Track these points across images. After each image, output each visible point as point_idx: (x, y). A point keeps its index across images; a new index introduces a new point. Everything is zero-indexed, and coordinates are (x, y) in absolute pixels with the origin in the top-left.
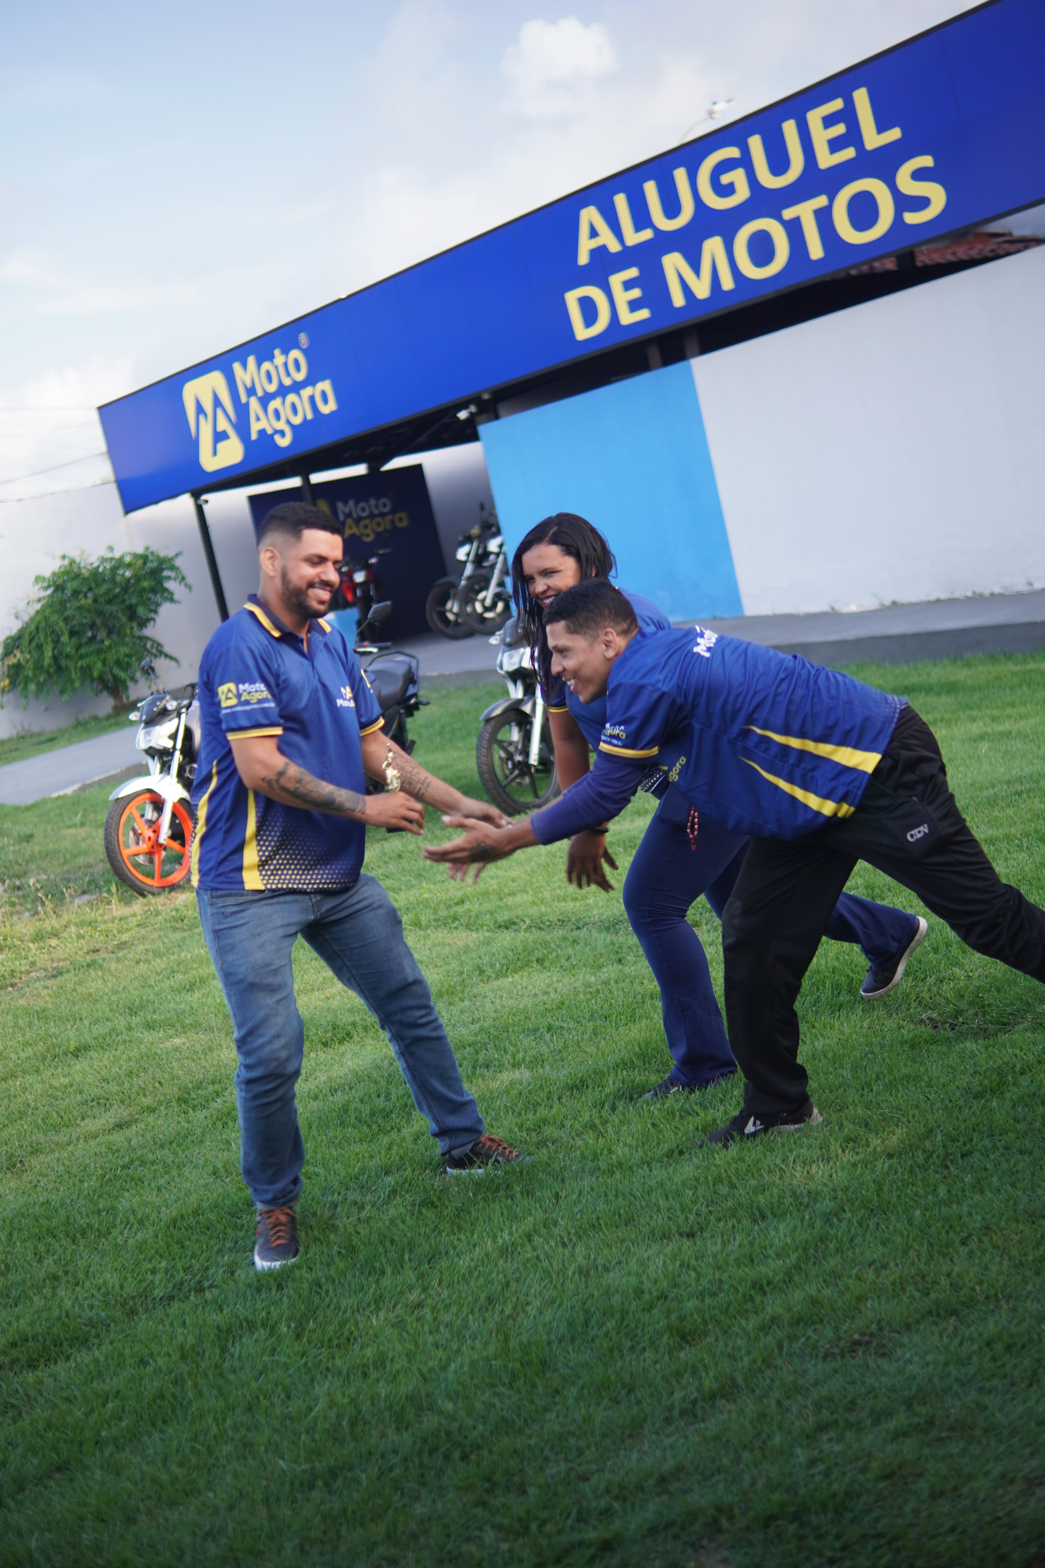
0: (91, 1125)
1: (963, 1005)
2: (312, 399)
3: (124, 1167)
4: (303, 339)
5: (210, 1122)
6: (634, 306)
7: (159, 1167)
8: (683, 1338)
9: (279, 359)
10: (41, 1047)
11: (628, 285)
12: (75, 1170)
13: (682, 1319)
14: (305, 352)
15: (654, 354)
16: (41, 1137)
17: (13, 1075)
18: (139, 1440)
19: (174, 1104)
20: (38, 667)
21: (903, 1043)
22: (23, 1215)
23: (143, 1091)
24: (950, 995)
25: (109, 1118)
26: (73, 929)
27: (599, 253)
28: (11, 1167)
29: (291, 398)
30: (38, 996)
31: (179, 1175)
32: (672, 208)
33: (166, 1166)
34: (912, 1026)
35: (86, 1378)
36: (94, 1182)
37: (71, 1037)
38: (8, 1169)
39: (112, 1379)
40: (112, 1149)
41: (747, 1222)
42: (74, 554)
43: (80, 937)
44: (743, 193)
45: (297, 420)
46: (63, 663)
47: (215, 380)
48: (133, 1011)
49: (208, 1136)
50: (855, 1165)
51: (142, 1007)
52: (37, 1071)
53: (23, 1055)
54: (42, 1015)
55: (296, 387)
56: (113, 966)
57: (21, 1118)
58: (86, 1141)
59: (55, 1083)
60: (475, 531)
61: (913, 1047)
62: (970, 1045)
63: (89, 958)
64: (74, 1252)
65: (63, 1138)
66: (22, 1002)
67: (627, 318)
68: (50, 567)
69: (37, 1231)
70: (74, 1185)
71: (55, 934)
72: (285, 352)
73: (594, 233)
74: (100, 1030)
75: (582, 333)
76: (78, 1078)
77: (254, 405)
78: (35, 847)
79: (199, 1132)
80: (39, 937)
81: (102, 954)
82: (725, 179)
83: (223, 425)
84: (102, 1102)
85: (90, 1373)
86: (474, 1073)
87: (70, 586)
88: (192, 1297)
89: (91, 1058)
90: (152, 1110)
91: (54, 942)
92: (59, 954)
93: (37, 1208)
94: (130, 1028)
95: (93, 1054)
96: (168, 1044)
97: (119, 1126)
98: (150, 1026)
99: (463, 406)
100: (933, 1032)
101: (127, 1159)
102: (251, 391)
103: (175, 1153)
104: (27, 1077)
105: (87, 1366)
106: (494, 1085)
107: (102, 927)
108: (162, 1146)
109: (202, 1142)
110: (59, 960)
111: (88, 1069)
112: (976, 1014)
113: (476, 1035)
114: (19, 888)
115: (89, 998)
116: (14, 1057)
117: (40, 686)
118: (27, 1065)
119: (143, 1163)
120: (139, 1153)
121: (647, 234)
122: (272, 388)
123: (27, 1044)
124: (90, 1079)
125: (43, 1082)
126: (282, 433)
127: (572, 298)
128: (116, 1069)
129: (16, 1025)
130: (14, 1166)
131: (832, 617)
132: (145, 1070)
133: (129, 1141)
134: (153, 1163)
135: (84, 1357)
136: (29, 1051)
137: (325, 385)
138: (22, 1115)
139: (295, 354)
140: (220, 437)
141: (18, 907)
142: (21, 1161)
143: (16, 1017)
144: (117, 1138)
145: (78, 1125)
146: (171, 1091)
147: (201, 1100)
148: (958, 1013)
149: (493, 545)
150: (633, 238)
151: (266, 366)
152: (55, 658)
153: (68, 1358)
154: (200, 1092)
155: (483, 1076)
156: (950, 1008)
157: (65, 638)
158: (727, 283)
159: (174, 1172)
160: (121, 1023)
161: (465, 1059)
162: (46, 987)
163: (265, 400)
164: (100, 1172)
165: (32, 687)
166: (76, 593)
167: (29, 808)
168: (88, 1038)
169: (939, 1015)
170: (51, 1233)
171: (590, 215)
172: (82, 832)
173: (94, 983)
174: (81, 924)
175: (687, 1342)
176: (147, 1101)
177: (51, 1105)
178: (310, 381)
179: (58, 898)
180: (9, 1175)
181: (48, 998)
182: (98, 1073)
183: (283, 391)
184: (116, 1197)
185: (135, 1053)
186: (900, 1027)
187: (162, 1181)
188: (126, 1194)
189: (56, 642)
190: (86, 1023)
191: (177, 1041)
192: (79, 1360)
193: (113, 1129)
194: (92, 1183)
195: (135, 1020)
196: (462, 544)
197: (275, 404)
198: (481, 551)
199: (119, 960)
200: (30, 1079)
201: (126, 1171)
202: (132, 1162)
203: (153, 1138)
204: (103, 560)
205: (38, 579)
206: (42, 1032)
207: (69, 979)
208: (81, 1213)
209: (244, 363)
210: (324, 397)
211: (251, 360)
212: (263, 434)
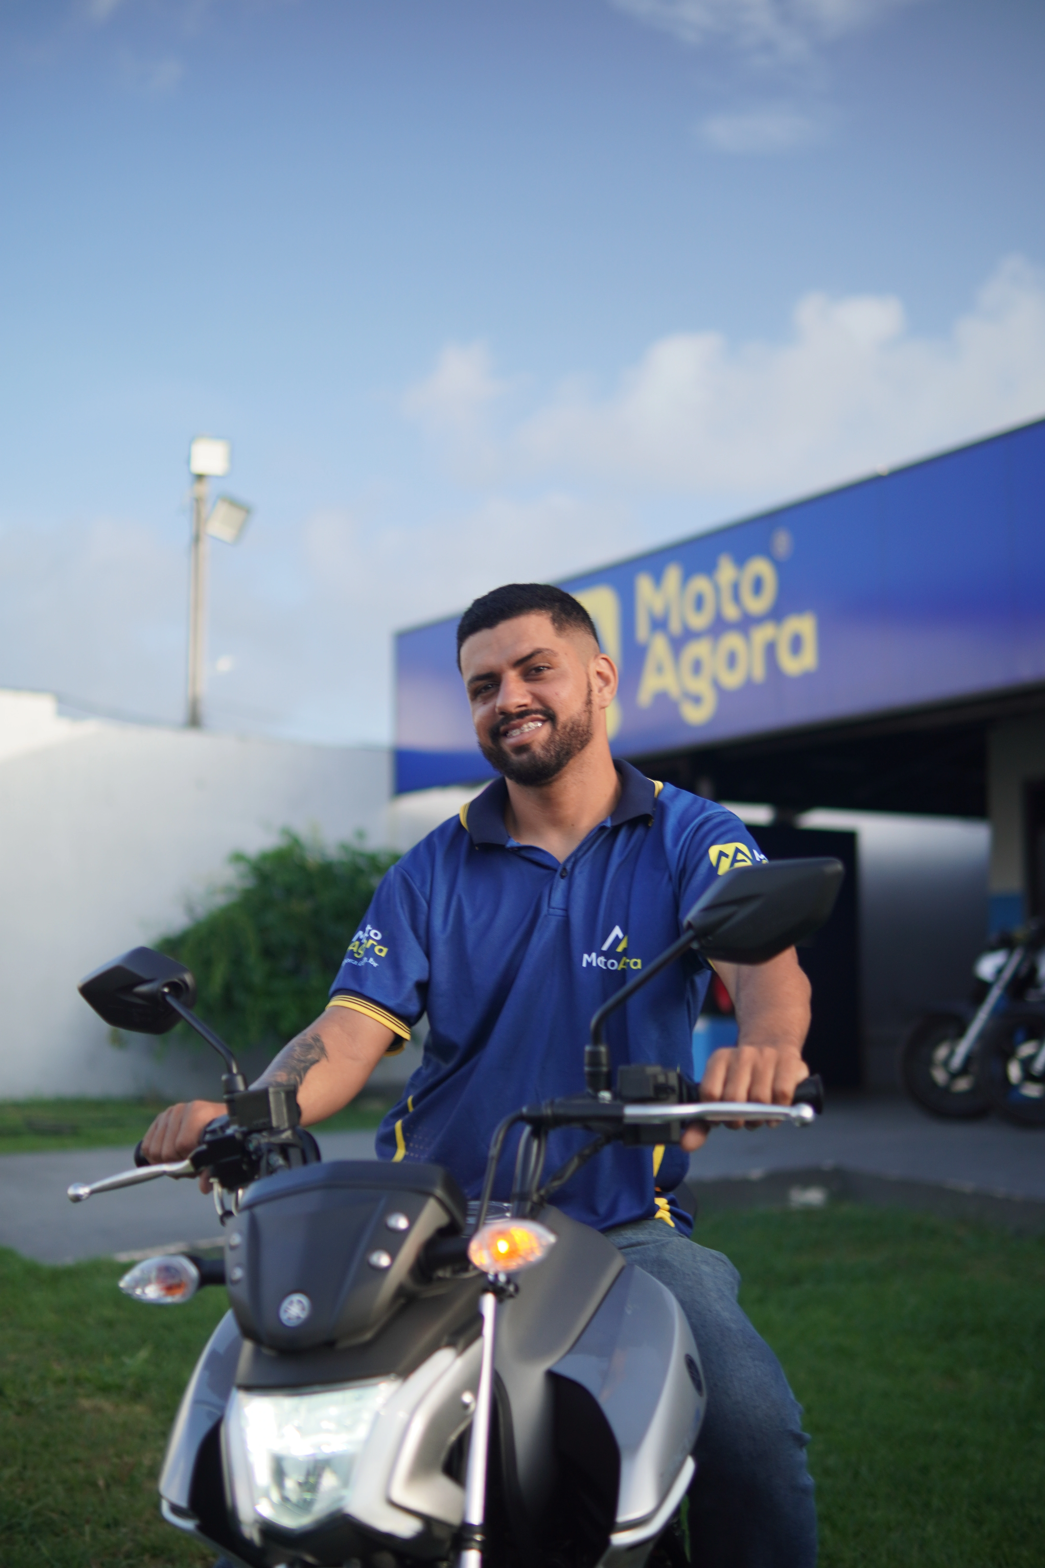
2: (771, 649)
4: (782, 542)
9: (726, 571)
14: (779, 566)
29: (733, 641)
42: (303, 829)
45: (732, 680)
46: (238, 996)
47: (598, 603)
55: (747, 623)
72: (741, 561)
77: (659, 647)
87: (280, 880)
102: (659, 624)
122: (700, 621)
126: (697, 700)
137: (802, 625)
139: (761, 567)
151: (700, 584)
152: (228, 989)
157: (252, 958)
163: (678, 644)
166: (289, 891)
178: (777, 614)
183: (719, 628)
189: (237, 962)
196: (993, 948)
197: (699, 649)
198: (1024, 971)
204: (344, 847)
205: (238, 858)
209: (658, 578)
210: (796, 644)
211: (673, 575)
212: (662, 698)
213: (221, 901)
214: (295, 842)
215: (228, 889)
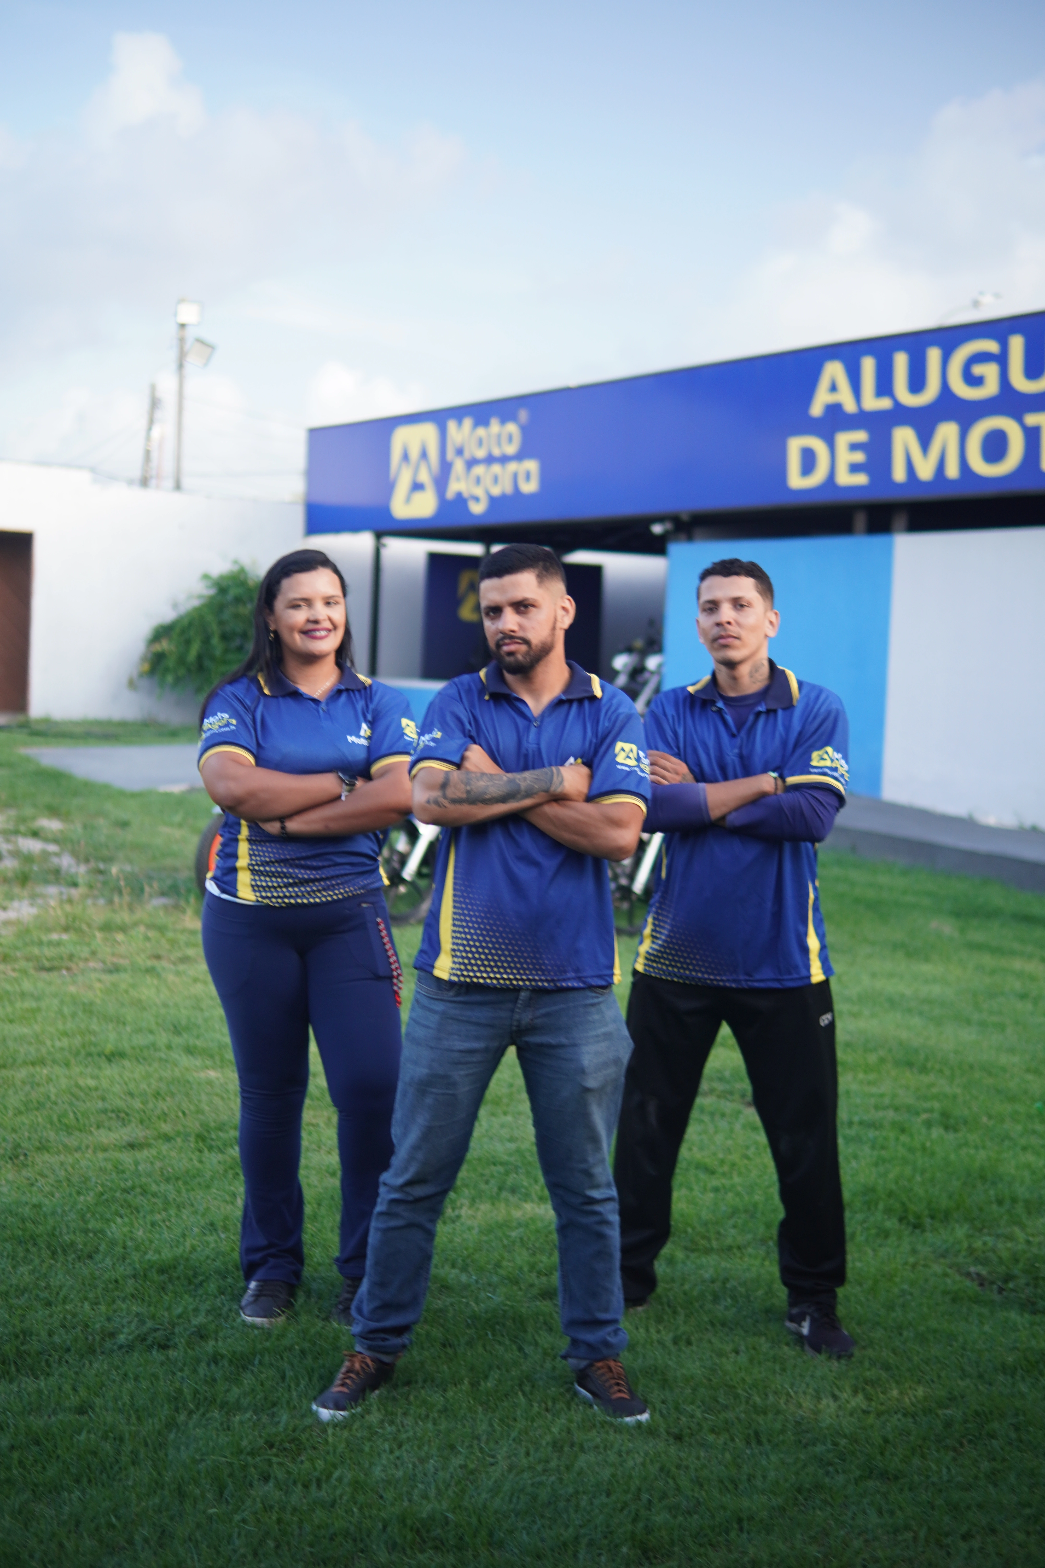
0: (104, 1137)
1: (1016, 1271)
2: (515, 476)
3: (125, 1191)
4: (523, 415)
5: (221, 1169)
6: (855, 468)
7: (159, 1202)
8: (645, 1552)
9: (495, 427)
10: (77, 1041)
11: (854, 447)
12: (75, 1179)
13: (648, 1530)
15: (860, 520)
16: (52, 1135)
17: (42, 1062)
18: (59, 1493)
19: (192, 1139)
20: (181, 660)
21: (945, 1293)
22: (11, 1212)
23: (164, 1116)
24: (1005, 1254)
25: (124, 1134)
26: (142, 929)
27: (834, 410)
28: (14, 1157)
29: (496, 468)
30: (90, 987)
31: (177, 1215)
32: (917, 383)
33: (166, 1202)
34: (958, 1278)
35: (24, 1408)
36: (90, 1198)
37: (110, 1039)
38: (11, 1158)
39: (49, 1417)
40: (119, 1169)
41: (739, 1443)
43: (147, 939)
44: (991, 388)
45: (496, 491)
46: (207, 663)
47: (428, 432)
48: (177, 1030)
49: (216, 1182)
50: (866, 1412)
51: (187, 1029)
52: (67, 1065)
53: (58, 1044)
54: (89, 1009)
55: (504, 459)
56: (171, 978)
57: (37, 1109)
58: (94, 1152)
59: (81, 1082)
60: (639, 643)
61: (954, 1300)
62: (1014, 1315)
63: (149, 963)
64: (51, 1267)
65: (72, 1142)
66: (73, 989)
67: (845, 478)
68: (220, 567)
69: (20, 1233)
70: (71, 1195)
71: (123, 929)
72: (502, 422)
73: (834, 388)
74: (141, 1040)
75: (796, 481)
76: (105, 1083)
77: (459, 466)
78: (128, 836)
79: (208, 1174)
80: (107, 927)
81: (164, 963)
82: (978, 370)
83: (424, 477)
84: (121, 1116)
85: (30, 1403)
86: (498, 1194)
87: (233, 592)
88: (154, 1352)
89: (124, 1067)
90: (167, 1138)
91: (120, 937)
92: (122, 950)
93: (27, 1209)
94: (169, 1047)
95: (126, 1063)
96: (202, 1075)
97: (132, 1146)
98: (190, 1051)
99: (660, 519)
100: (978, 1289)
101: (129, 1184)
102: (460, 452)
103: (179, 1192)
104: (56, 1068)
105: (29, 1395)
106: (517, 1214)
107: (170, 935)
108: (168, 1180)
109: (208, 1187)
110: (120, 956)
111: (117, 1077)
112: (1027, 1285)
113: (510, 1155)
114: (101, 872)
115: (140, 1005)
116: (49, 1043)
117: (178, 680)
118: (58, 1056)
119: (144, 1192)
120: (144, 1180)
121: (885, 403)
122: (481, 454)
123: (65, 1034)
124: (117, 1089)
125: (69, 1077)
126: (477, 499)
127: (795, 445)
128: (144, 1086)
129: (60, 1012)
130: (17, 1157)
131: (967, 824)
132: (173, 1095)
133: (137, 1163)
134: (154, 1195)
135: (29, 1384)
136: (65, 1042)
137: (532, 466)
138: (40, 1106)
139: (512, 428)
140: (417, 487)
141: (96, 892)
142: (25, 1155)
143: (62, 1002)
144: (127, 1158)
145: (91, 1132)
146: (193, 1125)
147: (219, 1144)
148: (1008, 1278)
149: (652, 662)
150: (872, 403)
151: (481, 431)
152: (200, 658)
153: (11, 1381)
154: (221, 1134)
155: (507, 1201)
156: (1002, 1269)
157: (215, 641)
158: (952, 471)
159: (172, 1212)
160: (163, 1038)
161: (493, 1176)
162: (100, 981)
163: (471, 463)
164: (100, 1188)
165: (170, 678)
166: (238, 600)
167: (134, 795)
168: (126, 1045)
169: (990, 1273)
170: (33, 1239)
171: (834, 370)
172: (177, 833)
173: (148, 991)
174: (150, 926)
175: (648, 1558)
176: (166, 1128)
177: (71, 1104)
178: (519, 457)
179: (138, 892)
180: (9, 1166)
181: (98, 993)
182: (126, 1084)
183: (490, 460)
184: (108, 1220)
185: (167, 1074)
186: (946, 1275)
187: (158, 1217)
188: (119, 1220)
189: (206, 641)
190: (128, 1029)
191: (212, 1074)
192: (23, 1386)
193: (125, 1147)
194: (89, 1199)
195: (177, 1040)
196: (622, 653)
197: (479, 470)
198: (638, 665)
199: (178, 973)
200: (58, 1070)
201: (126, 1195)
202: (133, 1188)
203: (161, 1169)
205: (206, 577)
206: (83, 1026)
207: (124, 980)
208: (68, 1227)
209: (460, 422)
210: (528, 476)
211: (468, 423)
212: (459, 495)
213: (196, 603)
214: (242, 571)
215: (200, 597)
